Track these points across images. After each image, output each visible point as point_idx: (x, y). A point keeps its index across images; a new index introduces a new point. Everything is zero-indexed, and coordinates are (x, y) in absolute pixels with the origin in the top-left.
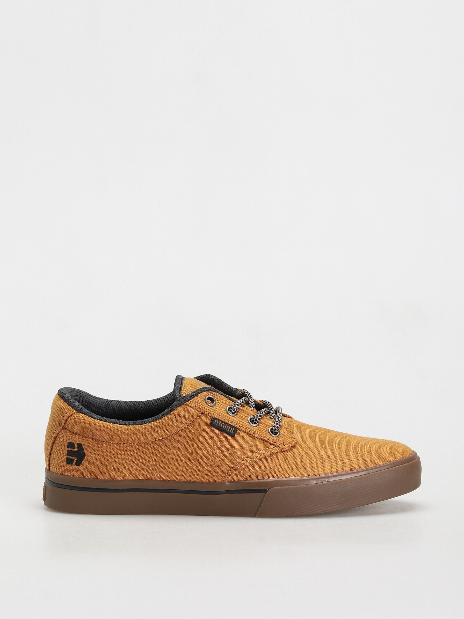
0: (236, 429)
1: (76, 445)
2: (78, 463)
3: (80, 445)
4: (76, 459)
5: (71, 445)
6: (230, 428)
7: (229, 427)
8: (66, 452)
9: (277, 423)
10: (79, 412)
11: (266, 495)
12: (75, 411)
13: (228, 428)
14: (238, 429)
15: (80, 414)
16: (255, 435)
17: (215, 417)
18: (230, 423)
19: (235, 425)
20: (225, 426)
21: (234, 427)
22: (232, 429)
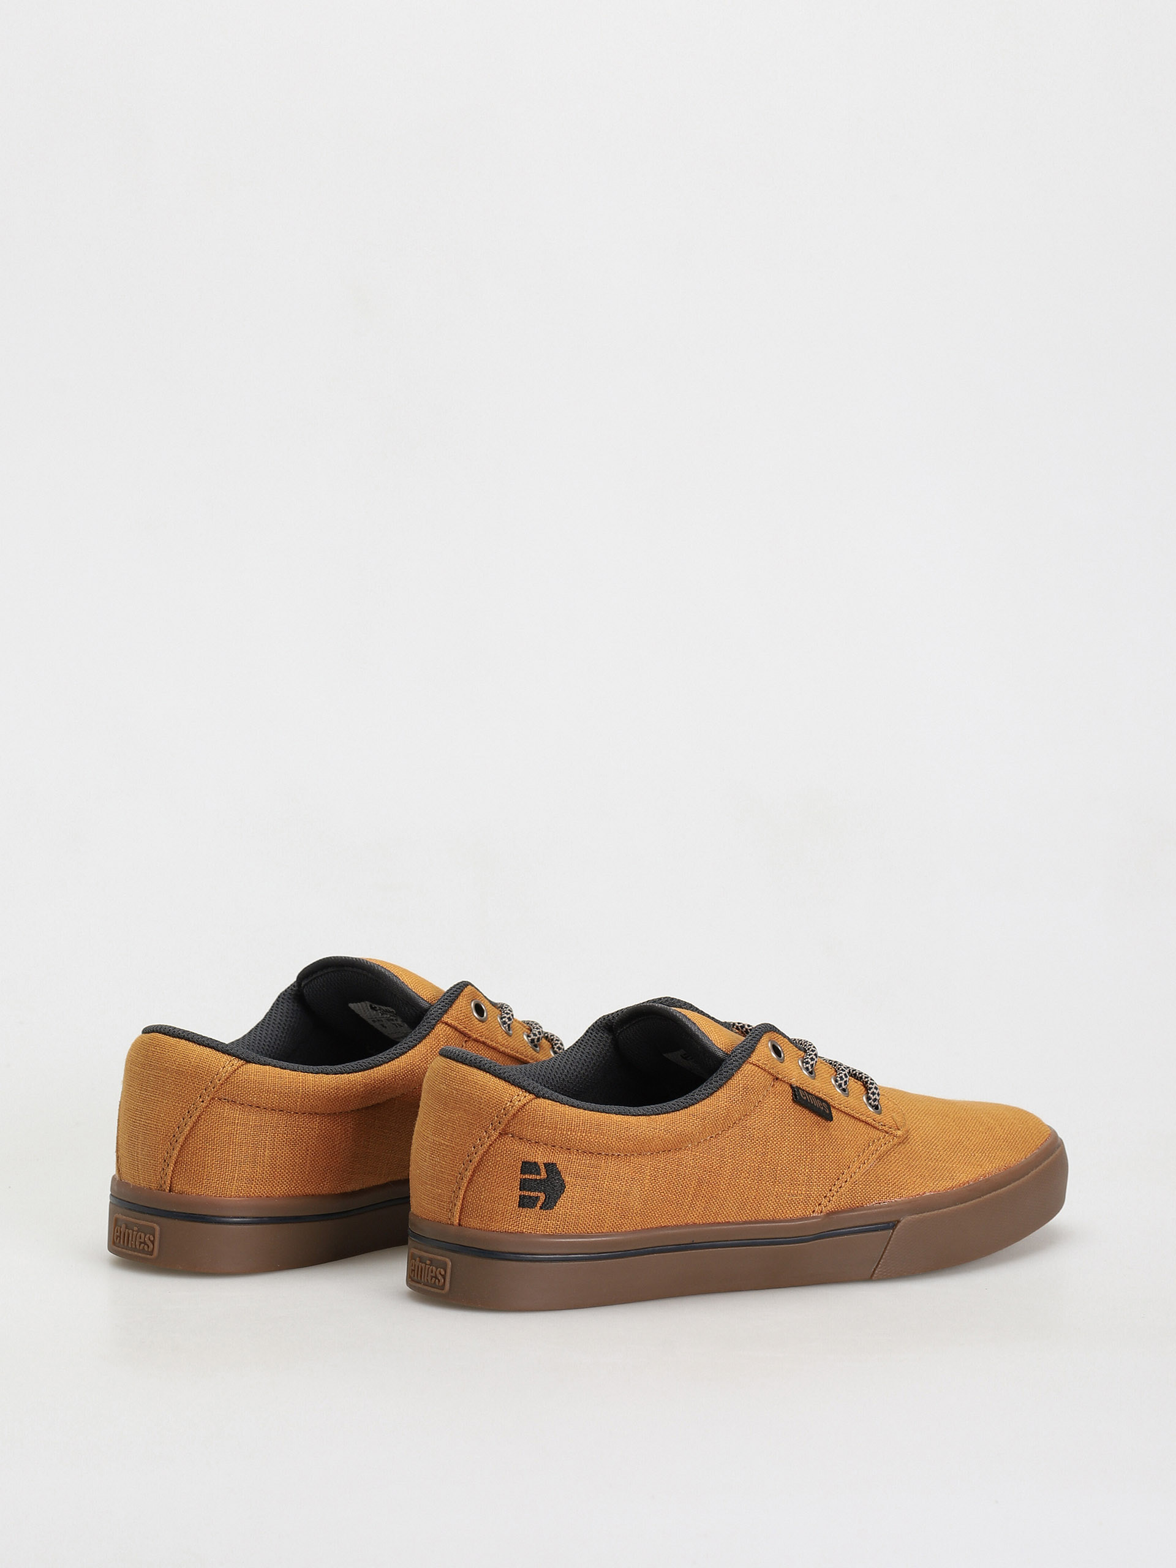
0: (828, 1105)
1: (542, 1167)
2: (548, 1205)
3: (551, 1167)
4: (542, 1196)
5: (528, 1167)
6: (822, 1104)
7: (819, 1103)
8: (517, 1184)
10: (539, 1097)
11: (895, 1233)
12: (532, 1096)
14: (830, 1104)
15: (541, 1100)
16: (854, 1115)
17: (795, 1084)
18: (816, 1093)
19: (824, 1097)
20: (813, 1102)
21: (825, 1101)
22: (825, 1106)
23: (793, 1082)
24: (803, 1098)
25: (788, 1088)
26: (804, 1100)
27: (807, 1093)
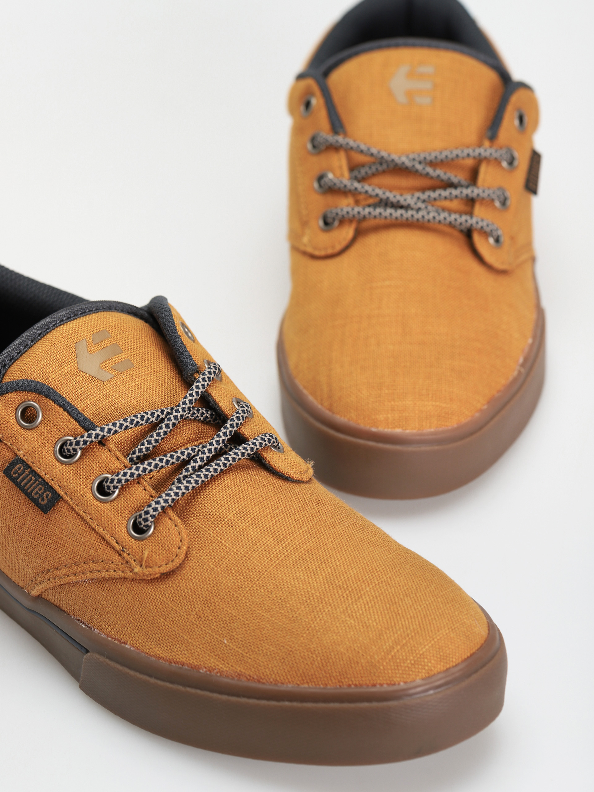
0: (56, 498)
6: (45, 491)
7: (40, 489)
9: (167, 498)
13: (37, 490)
14: (62, 498)
16: (91, 523)
17: (22, 456)
18: (48, 478)
19: (56, 487)
20: (32, 485)
21: (54, 491)
22: (47, 496)
23: (21, 454)
24: (20, 475)
25: (9, 456)
26: (19, 477)
27: (34, 472)
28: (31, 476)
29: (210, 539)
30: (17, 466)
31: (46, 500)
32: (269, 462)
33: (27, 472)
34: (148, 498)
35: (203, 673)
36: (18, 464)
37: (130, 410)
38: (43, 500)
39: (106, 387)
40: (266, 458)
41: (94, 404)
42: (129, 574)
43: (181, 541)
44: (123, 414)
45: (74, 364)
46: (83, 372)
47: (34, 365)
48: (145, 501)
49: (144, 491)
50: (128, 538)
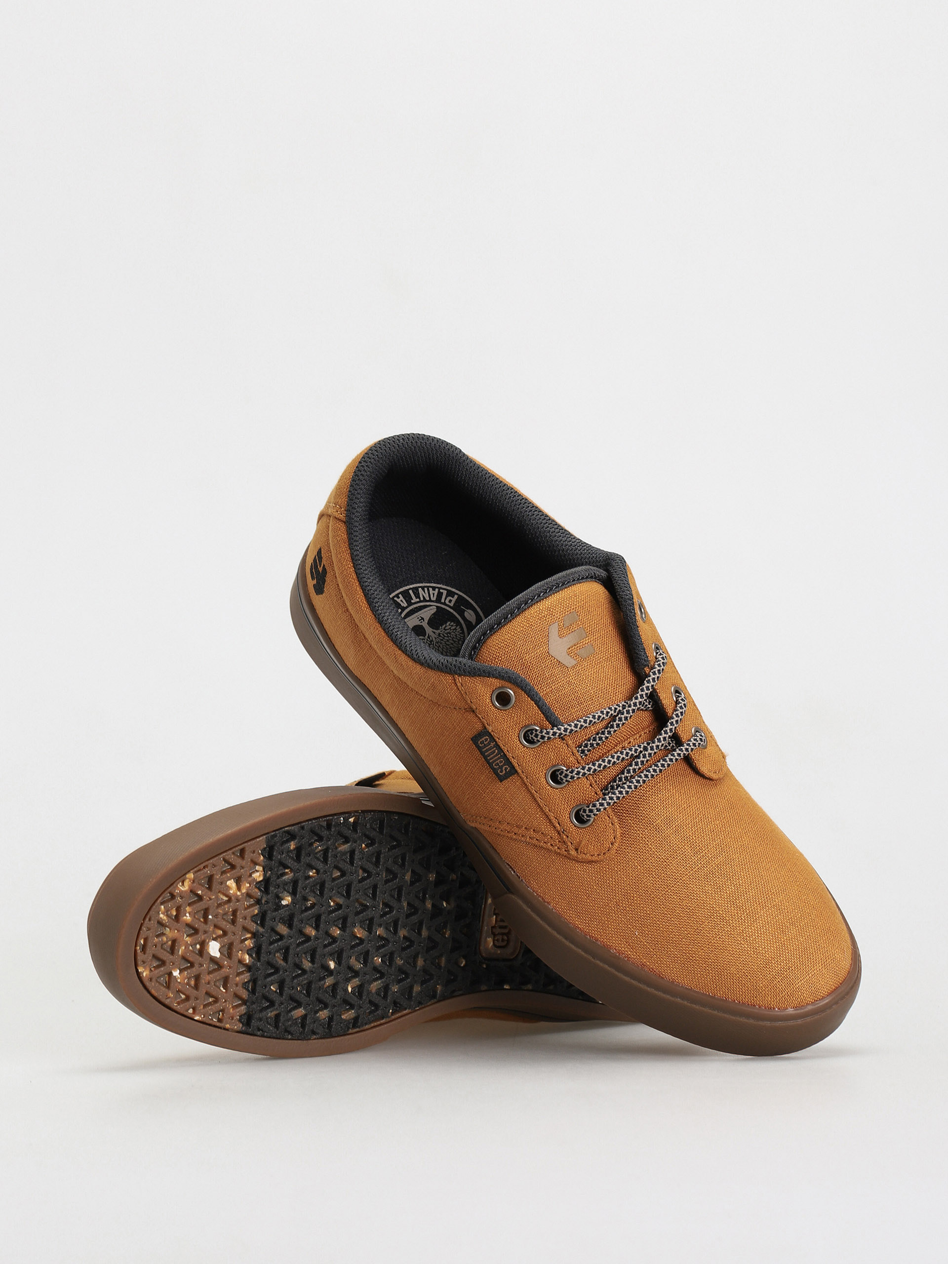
0: (513, 771)
1: (322, 564)
2: (316, 589)
3: (324, 571)
4: (315, 580)
5: (319, 554)
7: (501, 762)
13: (498, 761)
16: (539, 802)
17: (490, 731)
18: (510, 755)
19: (516, 765)
20: (494, 756)
21: (513, 767)
22: (506, 769)
23: (490, 729)
24: (485, 746)
25: (479, 727)
26: (485, 747)
27: (497, 746)
28: (495, 749)
29: (638, 839)
30: (485, 738)
31: (504, 772)
32: (696, 764)
33: (492, 744)
34: (593, 794)
35: (613, 953)
36: (485, 736)
37: (588, 700)
38: (501, 772)
39: (570, 674)
40: (693, 759)
41: (558, 690)
42: (563, 852)
43: (614, 838)
44: (581, 703)
45: (546, 648)
46: (552, 657)
47: (512, 644)
48: (590, 796)
49: (591, 787)
50: (569, 824)
